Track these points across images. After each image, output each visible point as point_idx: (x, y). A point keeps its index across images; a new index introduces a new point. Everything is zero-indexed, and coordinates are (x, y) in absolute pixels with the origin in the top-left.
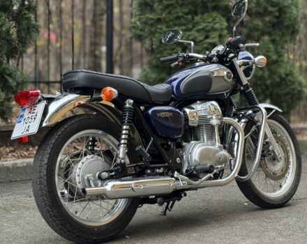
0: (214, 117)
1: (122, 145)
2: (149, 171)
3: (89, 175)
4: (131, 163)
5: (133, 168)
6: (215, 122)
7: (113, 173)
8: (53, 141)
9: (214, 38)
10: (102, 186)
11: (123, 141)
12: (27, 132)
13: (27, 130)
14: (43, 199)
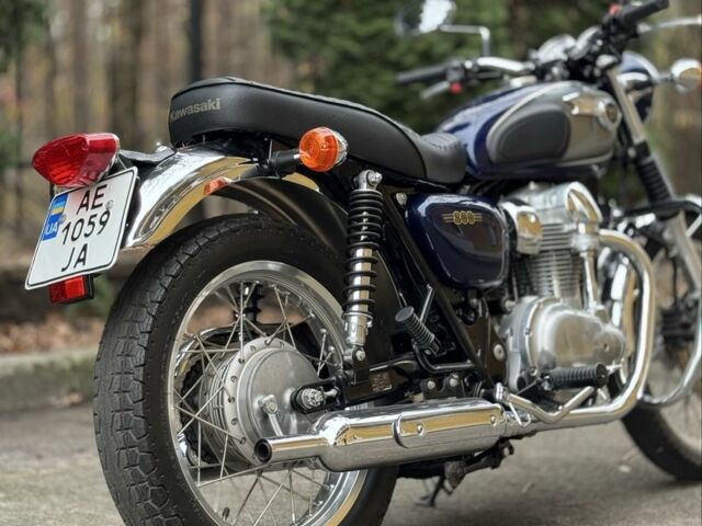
0: (582, 228)
1: (356, 307)
2: (431, 385)
3: (263, 399)
5: (385, 375)
6: (583, 242)
7: (332, 392)
8: (159, 294)
10: (303, 430)
11: (356, 295)
12: (80, 267)
13: (81, 260)
14: (135, 474)
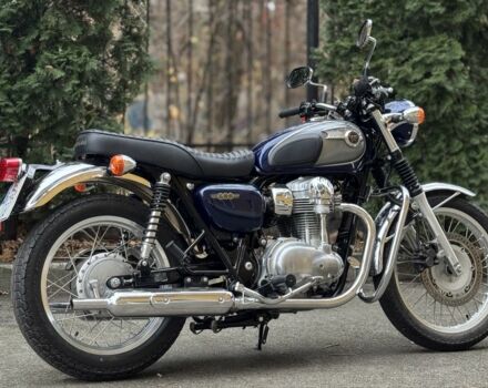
0: (319, 202)
1: (147, 240)
2: (189, 280)
3: (91, 282)
4: (171, 266)
5: (164, 274)
6: (320, 209)
8: (41, 230)
9: (438, 75)
11: (149, 234)
